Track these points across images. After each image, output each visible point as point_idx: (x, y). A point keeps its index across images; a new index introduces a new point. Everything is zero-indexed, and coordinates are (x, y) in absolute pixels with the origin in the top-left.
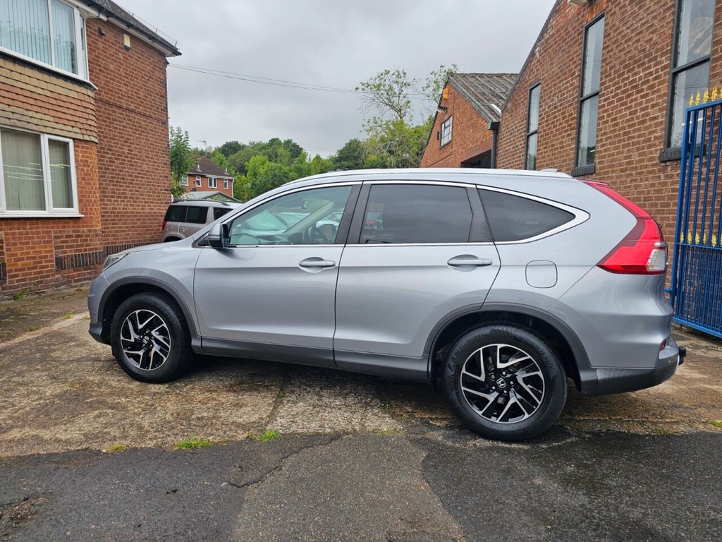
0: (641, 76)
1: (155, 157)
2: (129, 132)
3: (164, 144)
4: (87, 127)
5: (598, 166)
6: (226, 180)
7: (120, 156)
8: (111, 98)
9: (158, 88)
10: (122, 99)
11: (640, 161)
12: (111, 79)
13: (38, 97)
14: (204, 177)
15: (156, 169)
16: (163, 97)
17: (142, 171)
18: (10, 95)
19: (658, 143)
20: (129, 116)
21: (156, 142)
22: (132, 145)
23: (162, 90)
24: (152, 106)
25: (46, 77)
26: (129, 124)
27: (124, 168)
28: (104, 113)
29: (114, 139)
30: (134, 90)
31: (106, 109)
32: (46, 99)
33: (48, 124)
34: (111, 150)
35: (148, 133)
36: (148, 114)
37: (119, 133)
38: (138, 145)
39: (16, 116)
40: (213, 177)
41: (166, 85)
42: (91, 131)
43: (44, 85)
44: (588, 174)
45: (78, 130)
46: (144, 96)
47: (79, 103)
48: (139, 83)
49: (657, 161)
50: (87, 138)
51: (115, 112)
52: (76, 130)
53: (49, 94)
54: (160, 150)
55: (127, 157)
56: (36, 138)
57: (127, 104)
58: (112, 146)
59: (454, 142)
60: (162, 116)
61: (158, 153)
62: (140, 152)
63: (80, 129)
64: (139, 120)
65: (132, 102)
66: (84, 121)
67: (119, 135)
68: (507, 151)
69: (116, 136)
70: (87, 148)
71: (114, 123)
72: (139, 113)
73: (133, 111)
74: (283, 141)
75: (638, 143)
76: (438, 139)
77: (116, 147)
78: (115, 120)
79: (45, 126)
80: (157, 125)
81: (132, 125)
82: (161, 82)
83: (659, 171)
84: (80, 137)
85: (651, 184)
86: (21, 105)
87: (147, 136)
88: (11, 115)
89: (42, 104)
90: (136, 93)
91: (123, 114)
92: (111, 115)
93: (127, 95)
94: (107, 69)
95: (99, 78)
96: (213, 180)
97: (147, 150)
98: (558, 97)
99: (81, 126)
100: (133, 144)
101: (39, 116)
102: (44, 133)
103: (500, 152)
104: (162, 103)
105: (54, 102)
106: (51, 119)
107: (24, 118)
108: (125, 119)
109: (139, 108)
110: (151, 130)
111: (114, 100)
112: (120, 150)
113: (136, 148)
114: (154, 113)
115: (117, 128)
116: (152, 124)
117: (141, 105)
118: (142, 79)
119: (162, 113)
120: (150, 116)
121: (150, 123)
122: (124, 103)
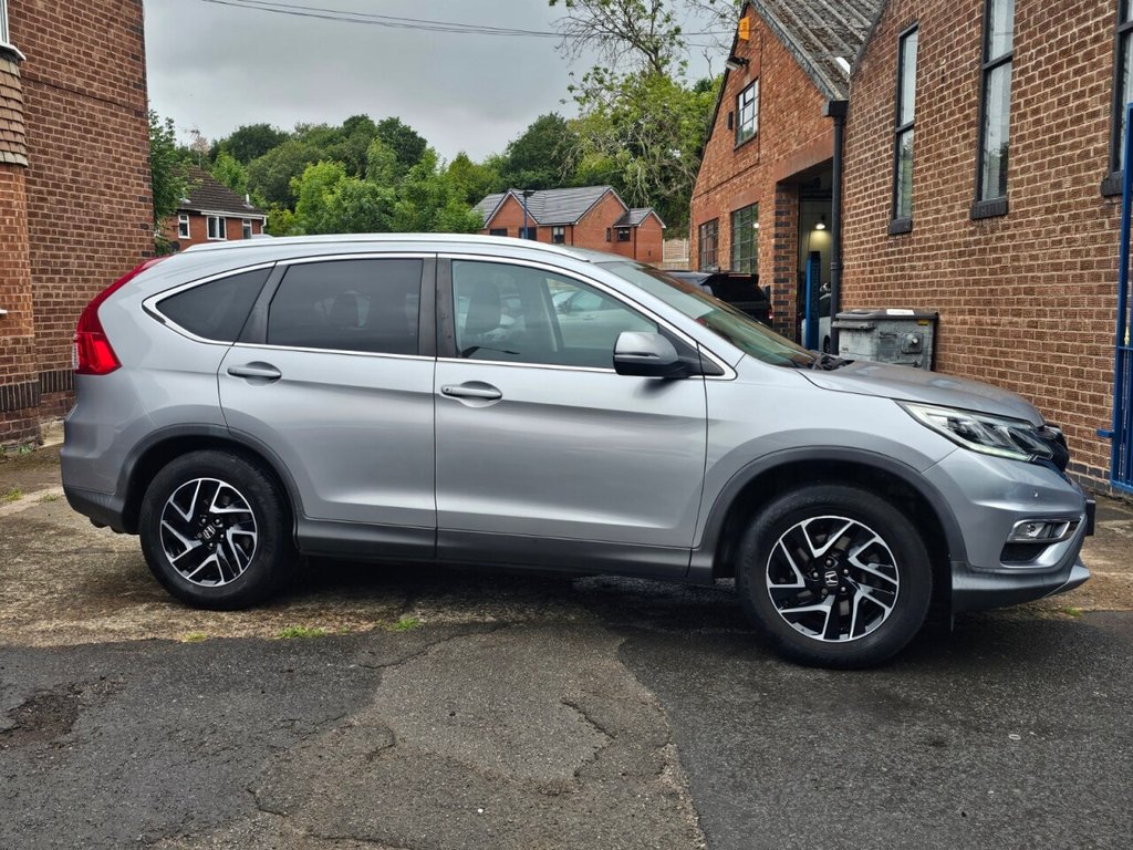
0: (1074, 33)
1: (124, 187)
2: (74, 136)
4: (10, 137)
5: (1012, 201)
6: (247, 221)
7: (58, 186)
8: (38, 69)
9: (126, 40)
10: (59, 68)
11: (1075, 194)
12: (39, 30)
14: (197, 215)
15: (125, 211)
17: (100, 215)
19: (1099, 162)
20: (72, 104)
21: (124, 155)
22: (80, 164)
23: (135, 43)
24: (116, 79)
26: (73, 120)
27: (65, 211)
29: (46, 153)
30: (82, 49)
34: (40, 176)
35: (109, 136)
36: (109, 95)
37: (55, 139)
38: (91, 162)
40: (218, 214)
41: (143, 33)
42: (17, 143)
44: (997, 216)
46: (101, 59)
48: (91, 33)
49: (1098, 196)
50: (9, 158)
51: (47, 96)
54: (132, 170)
55: (70, 189)
57: (68, 79)
58: (42, 168)
59: (762, 136)
60: (135, 99)
61: (128, 176)
62: (95, 177)
64: (93, 109)
65: (78, 74)
67: (54, 144)
68: (861, 161)
69: (50, 146)
70: (10, 178)
71: (44, 121)
72: (92, 96)
73: (80, 93)
75: (1071, 159)
76: (731, 127)
77: (50, 169)
78: (48, 114)
80: (126, 118)
81: (79, 122)
82: (132, 28)
83: (1103, 212)
85: (1092, 237)
87: (108, 143)
90: (85, 54)
91: (61, 100)
92: (40, 103)
93: (68, 60)
94: (31, 10)
96: (218, 222)
97: (108, 172)
98: (947, 58)
100: (81, 160)
103: (850, 163)
104: (135, 72)
108: (65, 109)
109: (91, 86)
110: (114, 130)
111: (45, 72)
112: (57, 175)
113: (86, 169)
114: (120, 95)
115: (50, 130)
116: (117, 116)
117: (94, 79)
118: (97, 25)
119: (135, 93)
120: (112, 101)
121: (113, 115)
122: (63, 78)
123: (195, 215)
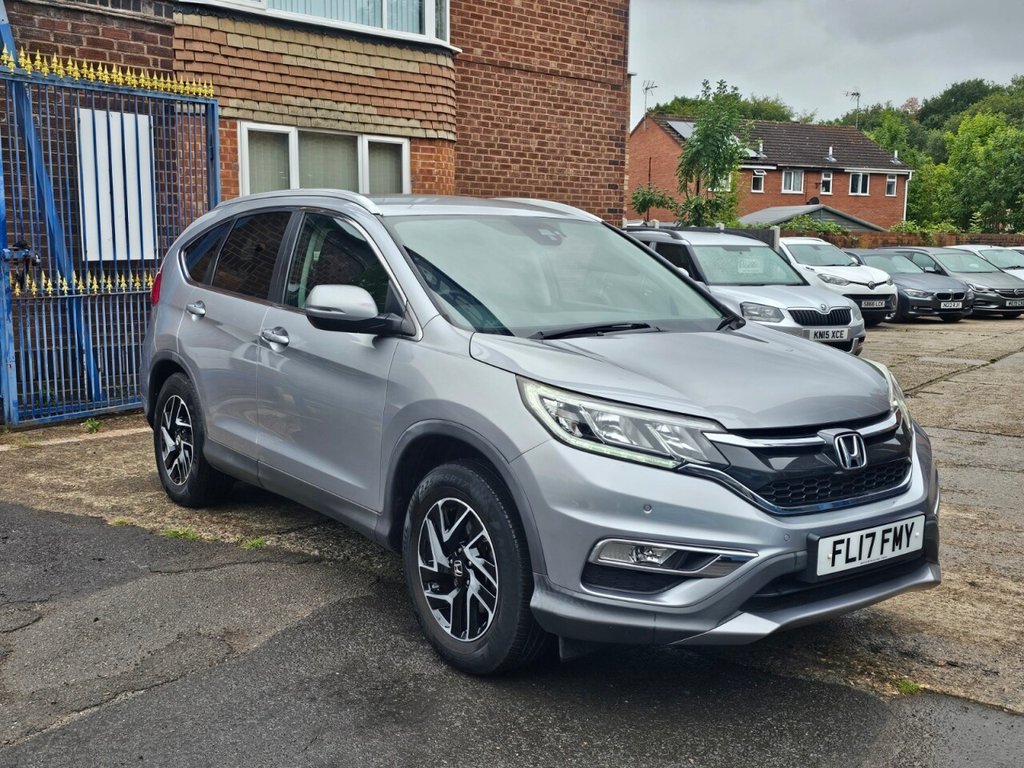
1: (593, 153)
2: (543, 111)
3: (614, 126)
4: (434, 117)
6: (892, 177)
7: (523, 155)
8: (511, 58)
9: (607, 23)
10: (533, 55)
12: (514, 24)
13: (354, 80)
14: (841, 172)
15: (592, 174)
16: (619, 38)
17: (564, 178)
18: (313, 84)
20: (544, 84)
21: (596, 124)
22: (548, 135)
23: (617, 25)
24: (593, 59)
25: (370, 48)
26: (544, 98)
27: (529, 176)
28: (497, 85)
29: (513, 128)
30: (558, 37)
31: (500, 78)
32: (367, 82)
33: (368, 119)
34: (506, 147)
35: (581, 109)
36: (583, 74)
37: (523, 116)
38: (559, 133)
39: (320, 113)
40: (861, 171)
41: (627, 14)
42: (440, 122)
43: (365, 61)
45: (416, 124)
46: (578, 43)
47: (421, 79)
48: (569, 21)
50: (431, 134)
51: (518, 80)
52: (413, 123)
53: (371, 73)
54: (603, 138)
55: (535, 156)
56: (352, 141)
58: (507, 140)
60: (612, 74)
61: (599, 143)
62: (562, 146)
63: (421, 121)
64: (565, 87)
65: (552, 58)
66: (428, 107)
67: (521, 119)
69: (517, 121)
70: (432, 150)
71: (513, 100)
72: (566, 76)
73: (554, 73)
77: (515, 141)
78: (517, 94)
79: (364, 123)
80: (602, 93)
81: (550, 99)
82: (615, 12)
84: (420, 133)
86: (328, 95)
87: (578, 116)
88: (313, 113)
89: (361, 90)
90: (561, 40)
91: (532, 82)
92: (510, 86)
93: (542, 47)
94: (508, 9)
95: (492, 27)
96: (861, 178)
97: (577, 141)
99: (423, 116)
100: (550, 132)
101: (355, 108)
102: (362, 133)
104: (617, 50)
105: (379, 84)
106: (374, 111)
107: (332, 115)
108: (535, 90)
109: (566, 67)
110: (586, 104)
111: (517, 59)
112: (522, 145)
113: (554, 139)
114: (596, 72)
115: (518, 108)
116: (591, 91)
117: (569, 61)
118: (576, 13)
119: (614, 69)
120: (588, 79)
121: (586, 90)
122: (535, 62)
123: (838, 172)
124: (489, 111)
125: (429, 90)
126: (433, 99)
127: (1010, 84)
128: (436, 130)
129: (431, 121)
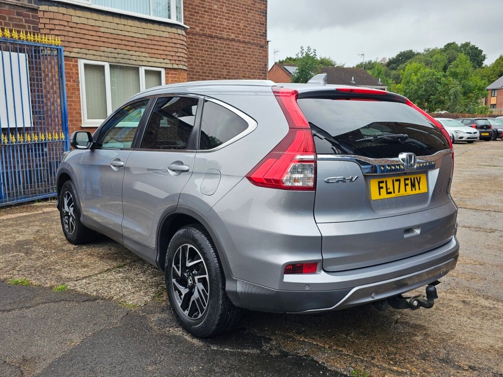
1: (252, 77)
2: (229, 57)
3: (261, 65)
4: (176, 58)
7: (220, 77)
8: (213, 32)
9: (258, 18)
10: (223, 31)
12: (214, 16)
13: (137, 40)
16: (263, 24)
18: (116, 41)
20: (229, 45)
21: (253, 64)
22: (231, 68)
23: (262, 18)
24: (251, 33)
25: (144, 25)
26: (229, 51)
28: (207, 45)
29: (215, 65)
30: (235, 23)
31: (209, 41)
32: (143, 41)
33: (144, 59)
34: (211, 74)
35: (246, 57)
36: (247, 40)
37: (219, 59)
38: (236, 67)
39: (120, 56)
41: (266, 13)
42: (179, 61)
43: (142, 31)
45: (168, 61)
46: (244, 26)
48: (240, 16)
50: (175, 66)
51: (217, 43)
52: (166, 61)
53: (146, 37)
54: (257, 70)
55: (225, 78)
56: (137, 70)
57: (227, 35)
58: (212, 70)
60: (260, 41)
61: (255, 72)
62: (238, 73)
63: (170, 60)
64: (239, 46)
65: (232, 33)
66: (174, 54)
67: (218, 61)
69: (217, 62)
70: (176, 74)
71: (215, 52)
72: (239, 41)
73: (233, 40)
74: (459, 45)
77: (216, 71)
78: (217, 49)
79: (142, 61)
80: (255, 49)
81: (232, 52)
82: (261, 12)
84: (170, 66)
86: (124, 47)
87: (245, 59)
88: (116, 55)
89: (140, 45)
90: (236, 24)
91: (223, 44)
92: (213, 45)
93: (227, 27)
94: (211, 9)
95: (204, 18)
97: (245, 71)
99: (171, 58)
100: (232, 67)
101: (137, 54)
102: (141, 66)
104: (262, 30)
105: (150, 42)
106: (147, 55)
107: (126, 57)
108: (225, 47)
109: (239, 37)
110: (248, 54)
111: (216, 33)
112: (219, 73)
113: (234, 70)
114: (252, 40)
115: (217, 56)
116: (250, 48)
117: (240, 34)
118: (243, 12)
119: (261, 38)
120: (249, 43)
121: (248, 48)
122: (225, 35)
124: (204, 57)
125: (174, 45)
126: (176, 50)
127: (423, 52)
128: (177, 64)
129: (175, 60)
